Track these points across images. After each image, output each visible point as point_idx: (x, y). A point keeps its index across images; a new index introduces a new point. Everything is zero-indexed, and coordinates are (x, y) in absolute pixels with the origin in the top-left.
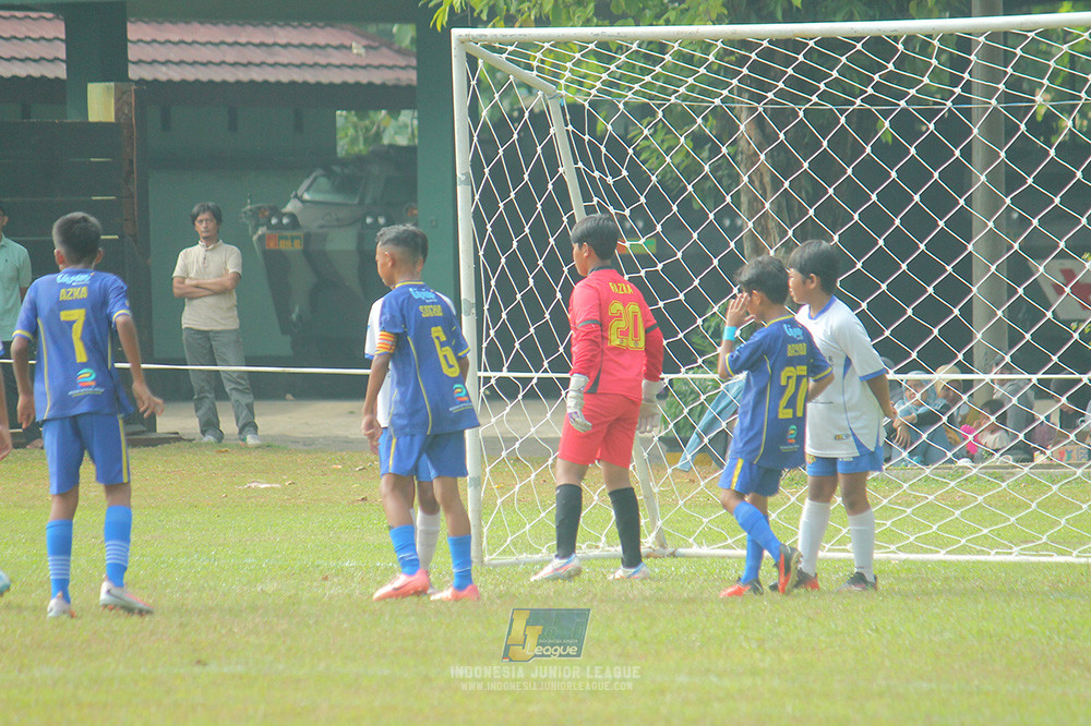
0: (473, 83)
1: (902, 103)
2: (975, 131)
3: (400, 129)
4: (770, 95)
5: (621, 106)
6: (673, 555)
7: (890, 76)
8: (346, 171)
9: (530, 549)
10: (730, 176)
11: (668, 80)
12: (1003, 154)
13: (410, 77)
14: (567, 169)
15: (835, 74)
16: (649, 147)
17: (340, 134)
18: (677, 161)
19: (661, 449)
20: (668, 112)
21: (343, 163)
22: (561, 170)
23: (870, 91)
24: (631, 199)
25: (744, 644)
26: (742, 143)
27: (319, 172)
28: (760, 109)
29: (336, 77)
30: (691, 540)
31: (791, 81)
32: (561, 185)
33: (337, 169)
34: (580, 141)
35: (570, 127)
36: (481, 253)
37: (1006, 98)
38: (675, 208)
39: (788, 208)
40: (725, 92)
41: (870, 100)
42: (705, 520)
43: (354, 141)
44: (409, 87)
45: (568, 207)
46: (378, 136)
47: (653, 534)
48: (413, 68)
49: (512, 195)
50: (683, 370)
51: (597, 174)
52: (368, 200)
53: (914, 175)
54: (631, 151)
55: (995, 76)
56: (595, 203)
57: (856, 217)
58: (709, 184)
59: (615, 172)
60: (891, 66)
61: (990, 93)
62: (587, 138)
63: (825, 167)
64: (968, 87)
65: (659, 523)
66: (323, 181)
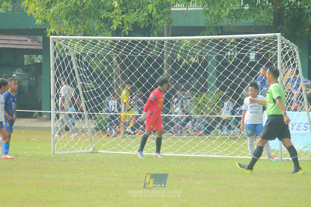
0: (55, 48)
1: (149, 55)
2: (165, 61)
3: (38, 59)
4: (120, 52)
5: (87, 54)
6: (96, 152)
7: (147, 49)
8: (26, 68)
9: (65, 150)
10: (111, 71)
11: (98, 49)
12: (170, 67)
13: (41, 48)
14: (75, 67)
15: (135, 48)
16: (94, 64)
17: (25, 60)
18: (100, 67)
19: (95, 130)
20: (98, 56)
21: (25, 66)
22: (73, 67)
23: (142, 52)
24: (89, 74)
25: (112, 172)
26: (114, 64)
27: (20, 68)
28: (118, 55)
29: (24, 47)
30: (100, 149)
31: (125, 50)
32: (74, 71)
33: (24, 67)
34: (78, 61)
35: (76, 58)
36: (55, 85)
37: (171, 54)
38: (99, 77)
39: (124, 78)
40: (110, 52)
41: (142, 54)
42: (104, 145)
43: (28, 62)
44: (41, 50)
45: (75, 76)
46: (33, 60)
47: (92, 148)
48: (42, 46)
49: (63, 73)
50: (100, 112)
51: (82, 69)
52: (31, 74)
53: (151, 71)
54: (89, 64)
55: (169, 50)
56: (81, 75)
57: (138, 79)
58: (106, 72)
59: (86, 68)
60: (147, 47)
61: (168, 53)
62: (79, 61)
63: (132, 68)
64: (163, 52)
65: (93, 145)
66: (21, 70)
